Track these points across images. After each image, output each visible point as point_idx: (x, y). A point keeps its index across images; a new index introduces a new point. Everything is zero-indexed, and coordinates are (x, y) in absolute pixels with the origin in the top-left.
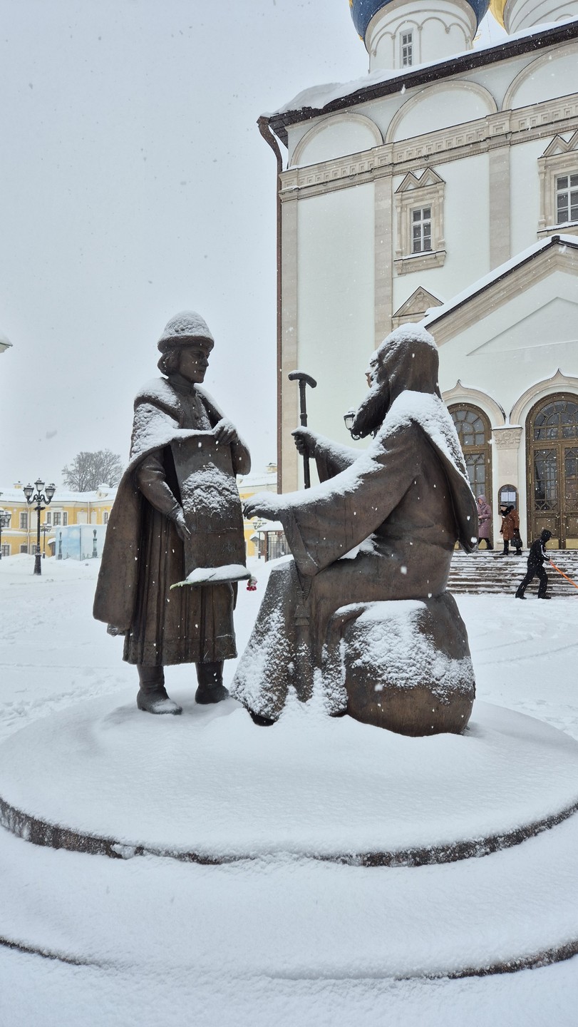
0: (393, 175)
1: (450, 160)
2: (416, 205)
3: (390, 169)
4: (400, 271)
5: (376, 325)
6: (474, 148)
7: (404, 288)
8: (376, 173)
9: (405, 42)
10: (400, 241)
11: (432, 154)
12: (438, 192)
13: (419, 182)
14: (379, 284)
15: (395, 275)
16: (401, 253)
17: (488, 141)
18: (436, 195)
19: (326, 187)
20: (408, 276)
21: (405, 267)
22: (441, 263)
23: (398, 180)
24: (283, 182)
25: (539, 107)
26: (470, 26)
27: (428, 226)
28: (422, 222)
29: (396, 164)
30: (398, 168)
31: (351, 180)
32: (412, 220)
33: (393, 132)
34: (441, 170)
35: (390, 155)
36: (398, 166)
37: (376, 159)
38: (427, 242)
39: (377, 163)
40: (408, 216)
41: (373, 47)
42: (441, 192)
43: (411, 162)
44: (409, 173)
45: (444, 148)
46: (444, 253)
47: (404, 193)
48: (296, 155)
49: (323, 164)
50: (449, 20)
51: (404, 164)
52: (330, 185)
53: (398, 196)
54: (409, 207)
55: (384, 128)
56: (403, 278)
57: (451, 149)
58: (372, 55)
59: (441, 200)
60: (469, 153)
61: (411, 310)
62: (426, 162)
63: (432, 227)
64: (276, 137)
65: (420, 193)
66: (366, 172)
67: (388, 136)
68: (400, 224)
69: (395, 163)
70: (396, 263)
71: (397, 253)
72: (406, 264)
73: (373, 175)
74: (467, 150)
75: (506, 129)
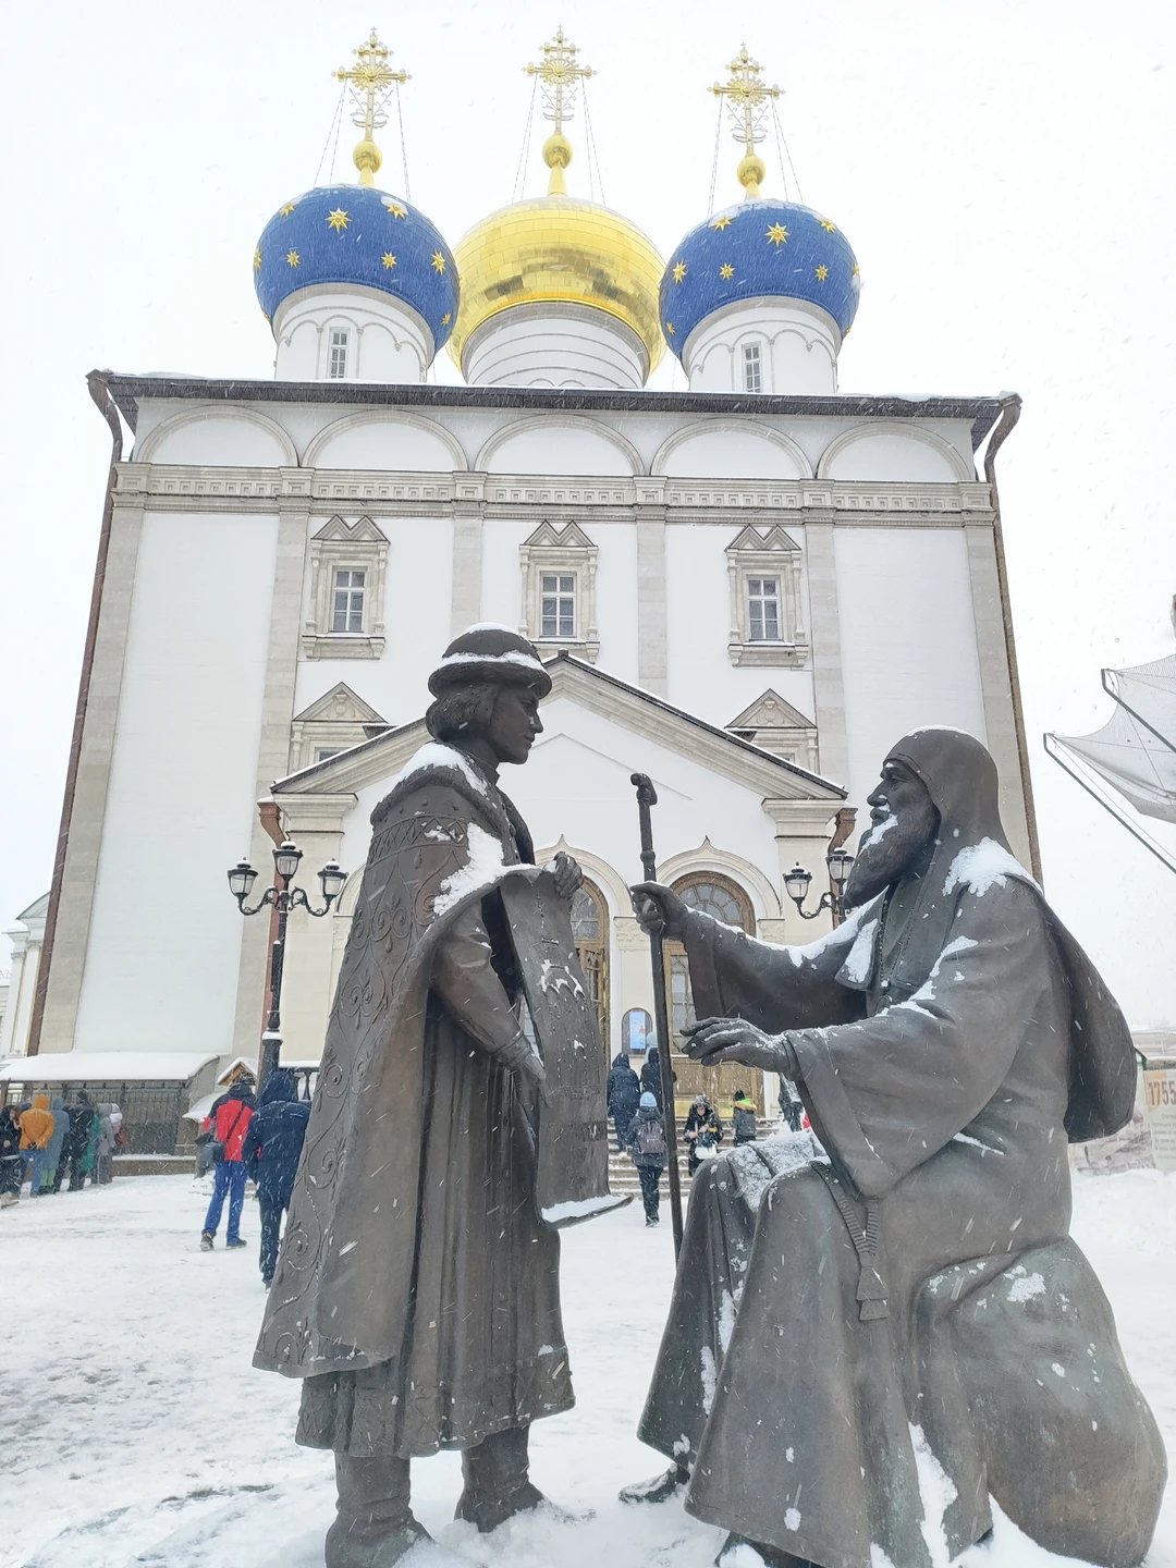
0: (311, 512)
1: (398, 515)
2: (342, 563)
3: (307, 504)
4: (310, 653)
5: (263, 727)
6: (432, 507)
7: (317, 679)
8: (283, 503)
9: (336, 342)
10: (313, 607)
11: (372, 500)
12: (378, 553)
13: (350, 532)
14: (272, 665)
15: (303, 657)
16: (315, 626)
17: (454, 503)
18: (376, 557)
19: (196, 502)
20: (323, 663)
21: (319, 649)
22: (377, 655)
23: (318, 523)
24: (119, 477)
25: (523, 479)
26: (425, 349)
27: (358, 598)
28: (350, 589)
29: (317, 499)
30: (319, 505)
31: (244, 504)
32: (335, 584)
33: (315, 454)
34: (387, 525)
35: (308, 484)
36: (319, 502)
37: (285, 483)
38: (357, 619)
39: (286, 490)
40: (328, 576)
41: (286, 333)
42: (383, 555)
43: (340, 503)
44: (338, 517)
45: (390, 496)
46: (381, 641)
47: (326, 543)
48: (151, 441)
49: (196, 469)
50: (401, 336)
51: (329, 502)
52: (205, 502)
53: (317, 544)
54: (332, 563)
55: (302, 445)
56: (313, 664)
57: (401, 501)
58: (283, 344)
59: (382, 565)
60: (425, 512)
61: (324, 714)
62: (362, 508)
63: (366, 599)
64: (116, 406)
65: (352, 549)
66: (267, 497)
67: (307, 457)
68: (316, 584)
69: (316, 496)
70: (305, 639)
71: (308, 625)
72: (321, 644)
73: (278, 504)
74: (422, 508)
75: (479, 496)
